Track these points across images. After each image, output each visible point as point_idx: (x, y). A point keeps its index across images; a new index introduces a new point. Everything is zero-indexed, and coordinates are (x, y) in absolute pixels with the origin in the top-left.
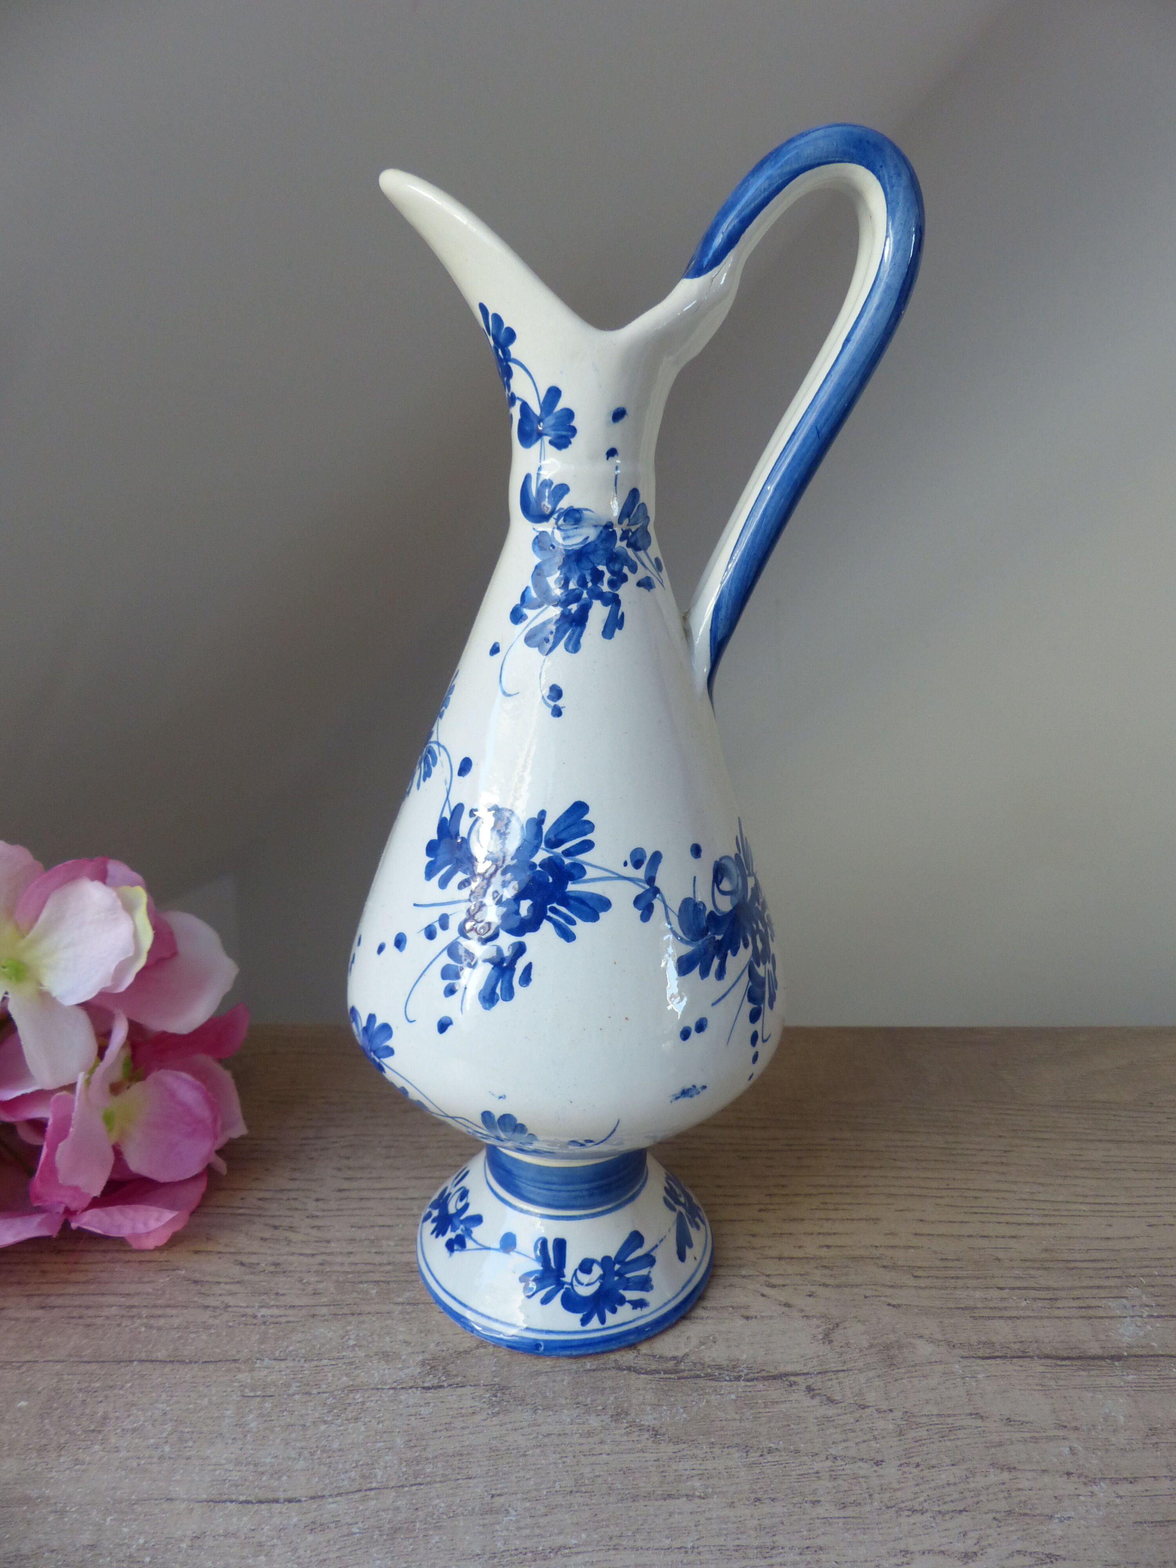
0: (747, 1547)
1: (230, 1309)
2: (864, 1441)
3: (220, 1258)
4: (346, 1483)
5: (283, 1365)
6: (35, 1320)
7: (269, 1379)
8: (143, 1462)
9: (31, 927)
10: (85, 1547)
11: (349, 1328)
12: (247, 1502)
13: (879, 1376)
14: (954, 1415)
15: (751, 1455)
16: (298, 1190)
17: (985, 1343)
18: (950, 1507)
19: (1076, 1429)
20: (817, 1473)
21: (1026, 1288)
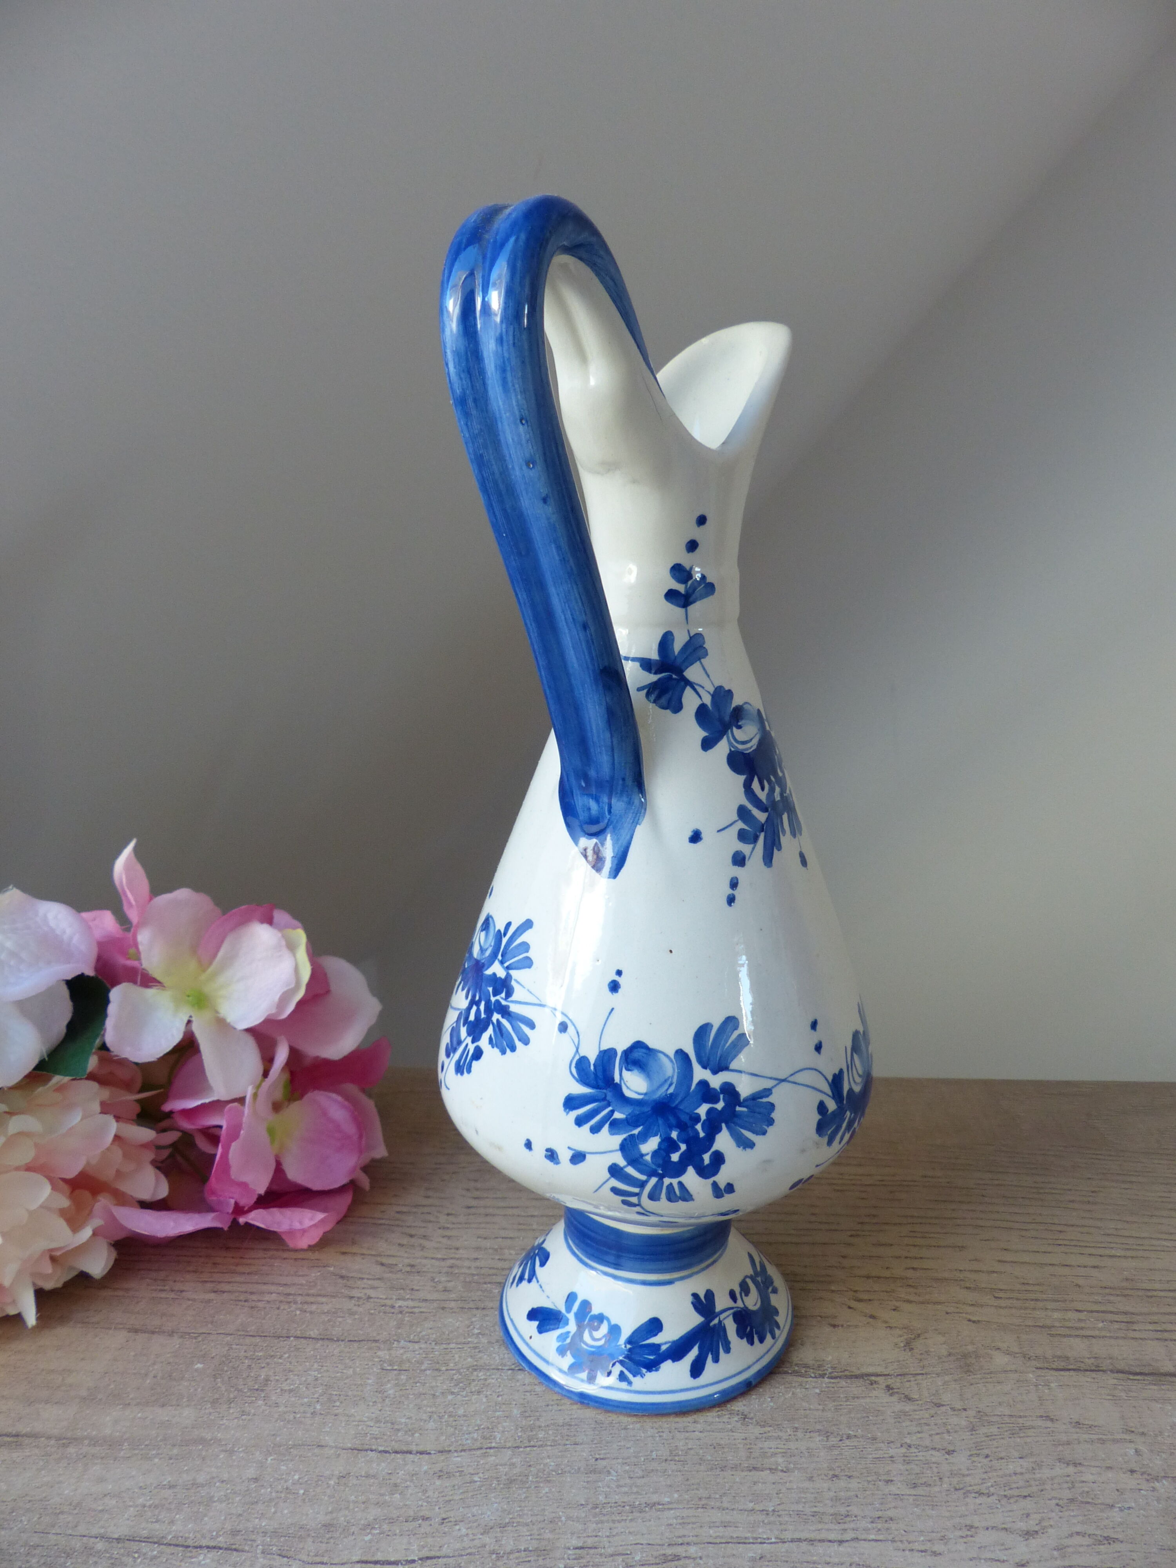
0: (823, 1513)
1: (372, 1300)
2: (937, 1434)
3: (363, 1259)
4: (469, 1442)
5: (417, 1346)
6: (209, 1301)
7: (404, 1357)
8: (298, 1416)
9: (210, 963)
10: (249, 1480)
11: (474, 1319)
12: (386, 1452)
13: (955, 1380)
14: (1026, 1417)
15: (832, 1439)
16: (431, 1206)
17: (1060, 1357)
18: (1016, 1492)
19: (1143, 1434)
20: (892, 1457)
21: (1103, 1312)
